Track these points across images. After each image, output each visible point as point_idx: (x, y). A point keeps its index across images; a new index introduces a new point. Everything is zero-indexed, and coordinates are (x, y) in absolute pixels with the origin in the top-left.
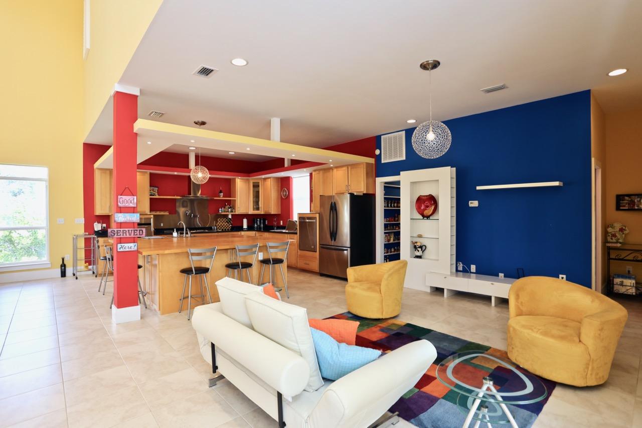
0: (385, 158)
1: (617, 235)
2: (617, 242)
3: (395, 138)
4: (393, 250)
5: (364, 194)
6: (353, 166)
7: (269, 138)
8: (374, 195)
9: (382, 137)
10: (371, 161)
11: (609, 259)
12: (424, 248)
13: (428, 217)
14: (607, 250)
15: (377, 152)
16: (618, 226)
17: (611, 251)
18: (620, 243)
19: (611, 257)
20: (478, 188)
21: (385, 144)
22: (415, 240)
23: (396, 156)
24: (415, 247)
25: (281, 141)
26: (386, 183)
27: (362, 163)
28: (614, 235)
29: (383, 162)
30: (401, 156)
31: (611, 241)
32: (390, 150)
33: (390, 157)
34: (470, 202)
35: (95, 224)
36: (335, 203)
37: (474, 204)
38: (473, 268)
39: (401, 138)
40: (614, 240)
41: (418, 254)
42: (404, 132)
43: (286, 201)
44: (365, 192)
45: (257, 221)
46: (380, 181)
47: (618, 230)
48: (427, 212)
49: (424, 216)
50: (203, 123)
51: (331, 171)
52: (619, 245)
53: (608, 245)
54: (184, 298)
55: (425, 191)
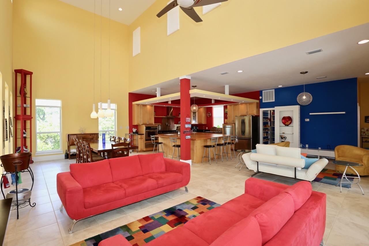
0: (265, 100)
1: (366, 132)
2: (366, 135)
3: (270, 92)
4: (265, 140)
5: (255, 116)
6: (250, 103)
7: (224, 93)
8: (259, 116)
9: (263, 91)
10: (258, 101)
11: (362, 142)
12: (285, 138)
13: (288, 125)
14: (362, 138)
15: (261, 98)
16: (366, 129)
17: (363, 139)
18: (367, 135)
19: (363, 141)
20: (310, 114)
21: (265, 94)
22: (281, 135)
23: (270, 100)
24: (282, 138)
25: (230, 94)
26: (263, 111)
27: (255, 103)
28: (364, 133)
29: (263, 102)
30: (272, 99)
31: (363, 135)
32: (267, 97)
33: (267, 100)
34: (306, 119)
35: (133, 129)
36: (244, 120)
37: (308, 120)
38: (307, 146)
39: (272, 92)
40: (364, 134)
41: (283, 140)
42: (274, 90)
43: (210, 119)
44: (256, 115)
45: (194, 127)
46: (262, 110)
47: (366, 130)
48: (287, 124)
49: (286, 125)
50: (196, 86)
51: (238, 105)
52: (367, 136)
53: (362, 136)
54: (204, 157)
55: (286, 115)
